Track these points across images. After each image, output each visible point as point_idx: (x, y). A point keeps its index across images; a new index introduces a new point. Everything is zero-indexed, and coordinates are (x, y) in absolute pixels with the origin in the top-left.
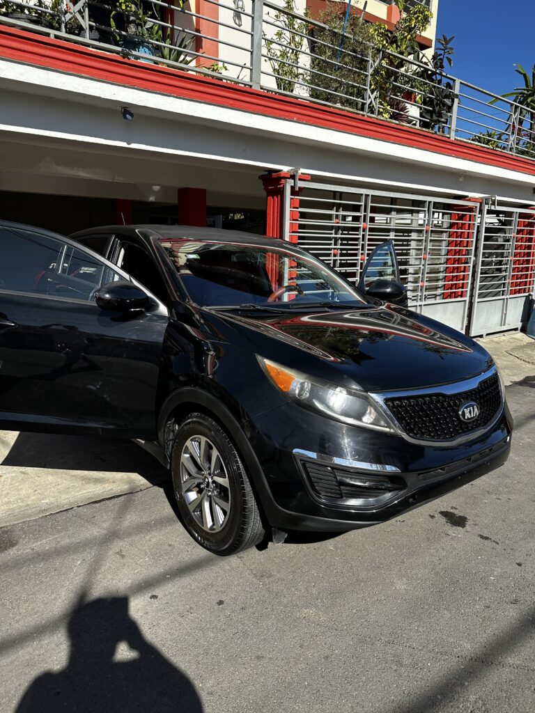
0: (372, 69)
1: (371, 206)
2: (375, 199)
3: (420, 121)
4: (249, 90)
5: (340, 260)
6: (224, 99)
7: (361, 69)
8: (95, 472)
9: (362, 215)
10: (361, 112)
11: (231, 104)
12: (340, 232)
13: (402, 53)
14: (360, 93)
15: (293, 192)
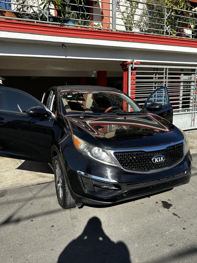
0: (167, 17)
1: (168, 73)
2: (170, 69)
3: (192, 35)
4: (112, 32)
5: (157, 95)
6: (100, 37)
7: (162, 18)
8: (45, 173)
9: (164, 76)
10: (162, 35)
11: (103, 38)
12: (157, 83)
13: (181, 8)
14: (162, 27)
15: (132, 69)
